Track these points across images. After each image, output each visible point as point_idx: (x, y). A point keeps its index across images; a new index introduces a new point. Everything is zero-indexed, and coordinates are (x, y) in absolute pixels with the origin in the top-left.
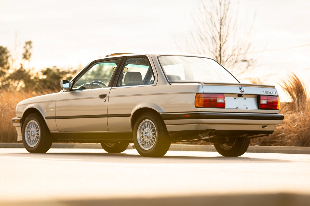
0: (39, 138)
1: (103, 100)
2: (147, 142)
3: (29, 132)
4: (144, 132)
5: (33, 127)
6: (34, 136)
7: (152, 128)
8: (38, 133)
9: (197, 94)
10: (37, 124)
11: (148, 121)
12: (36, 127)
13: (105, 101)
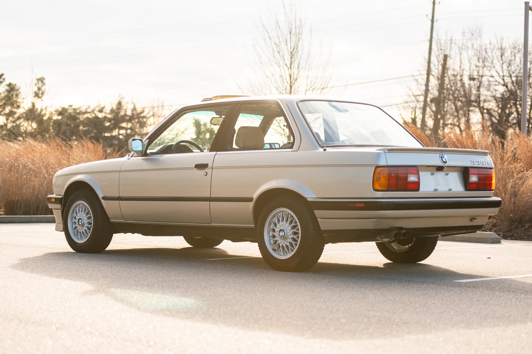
0: (91, 229)
1: (202, 172)
2: (282, 246)
3: (75, 218)
4: (277, 230)
5: (82, 211)
6: (83, 225)
7: (291, 222)
8: (89, 221)
9: (377, 167)
10: (88, 206)
11: (284, 211)
12: (86, 212)
13: (206, 175)
